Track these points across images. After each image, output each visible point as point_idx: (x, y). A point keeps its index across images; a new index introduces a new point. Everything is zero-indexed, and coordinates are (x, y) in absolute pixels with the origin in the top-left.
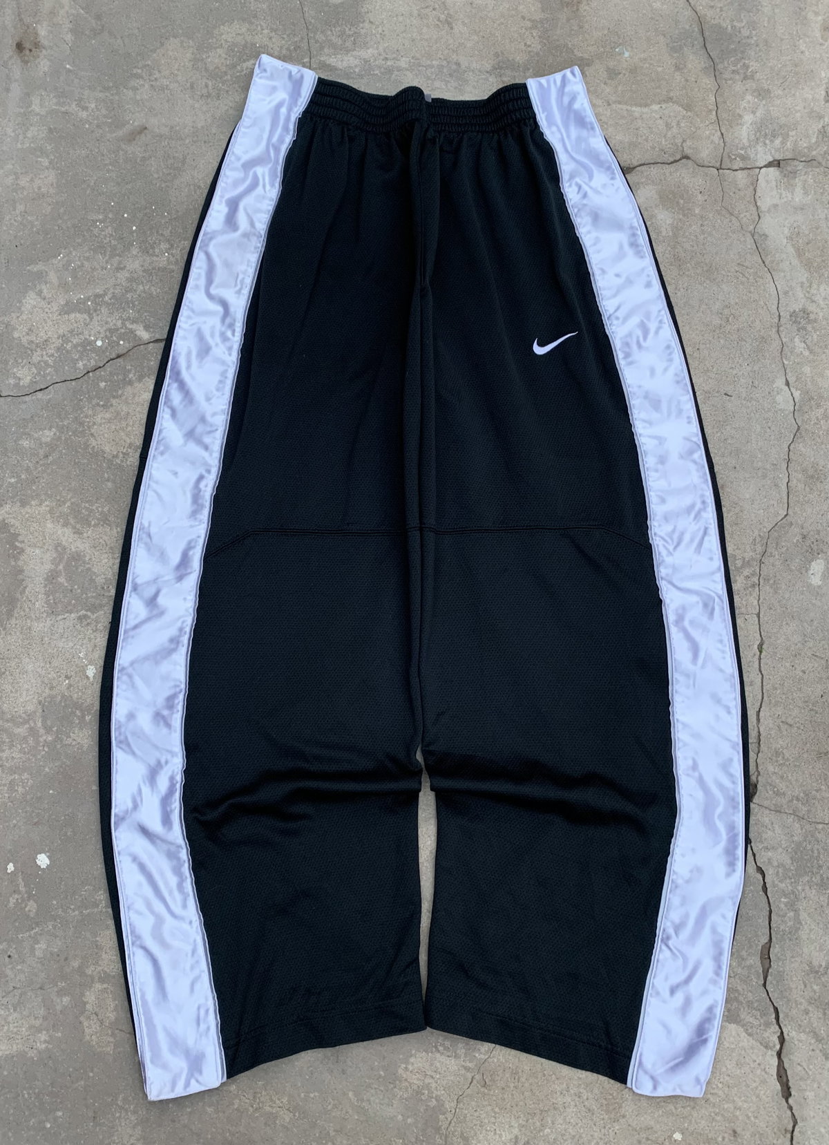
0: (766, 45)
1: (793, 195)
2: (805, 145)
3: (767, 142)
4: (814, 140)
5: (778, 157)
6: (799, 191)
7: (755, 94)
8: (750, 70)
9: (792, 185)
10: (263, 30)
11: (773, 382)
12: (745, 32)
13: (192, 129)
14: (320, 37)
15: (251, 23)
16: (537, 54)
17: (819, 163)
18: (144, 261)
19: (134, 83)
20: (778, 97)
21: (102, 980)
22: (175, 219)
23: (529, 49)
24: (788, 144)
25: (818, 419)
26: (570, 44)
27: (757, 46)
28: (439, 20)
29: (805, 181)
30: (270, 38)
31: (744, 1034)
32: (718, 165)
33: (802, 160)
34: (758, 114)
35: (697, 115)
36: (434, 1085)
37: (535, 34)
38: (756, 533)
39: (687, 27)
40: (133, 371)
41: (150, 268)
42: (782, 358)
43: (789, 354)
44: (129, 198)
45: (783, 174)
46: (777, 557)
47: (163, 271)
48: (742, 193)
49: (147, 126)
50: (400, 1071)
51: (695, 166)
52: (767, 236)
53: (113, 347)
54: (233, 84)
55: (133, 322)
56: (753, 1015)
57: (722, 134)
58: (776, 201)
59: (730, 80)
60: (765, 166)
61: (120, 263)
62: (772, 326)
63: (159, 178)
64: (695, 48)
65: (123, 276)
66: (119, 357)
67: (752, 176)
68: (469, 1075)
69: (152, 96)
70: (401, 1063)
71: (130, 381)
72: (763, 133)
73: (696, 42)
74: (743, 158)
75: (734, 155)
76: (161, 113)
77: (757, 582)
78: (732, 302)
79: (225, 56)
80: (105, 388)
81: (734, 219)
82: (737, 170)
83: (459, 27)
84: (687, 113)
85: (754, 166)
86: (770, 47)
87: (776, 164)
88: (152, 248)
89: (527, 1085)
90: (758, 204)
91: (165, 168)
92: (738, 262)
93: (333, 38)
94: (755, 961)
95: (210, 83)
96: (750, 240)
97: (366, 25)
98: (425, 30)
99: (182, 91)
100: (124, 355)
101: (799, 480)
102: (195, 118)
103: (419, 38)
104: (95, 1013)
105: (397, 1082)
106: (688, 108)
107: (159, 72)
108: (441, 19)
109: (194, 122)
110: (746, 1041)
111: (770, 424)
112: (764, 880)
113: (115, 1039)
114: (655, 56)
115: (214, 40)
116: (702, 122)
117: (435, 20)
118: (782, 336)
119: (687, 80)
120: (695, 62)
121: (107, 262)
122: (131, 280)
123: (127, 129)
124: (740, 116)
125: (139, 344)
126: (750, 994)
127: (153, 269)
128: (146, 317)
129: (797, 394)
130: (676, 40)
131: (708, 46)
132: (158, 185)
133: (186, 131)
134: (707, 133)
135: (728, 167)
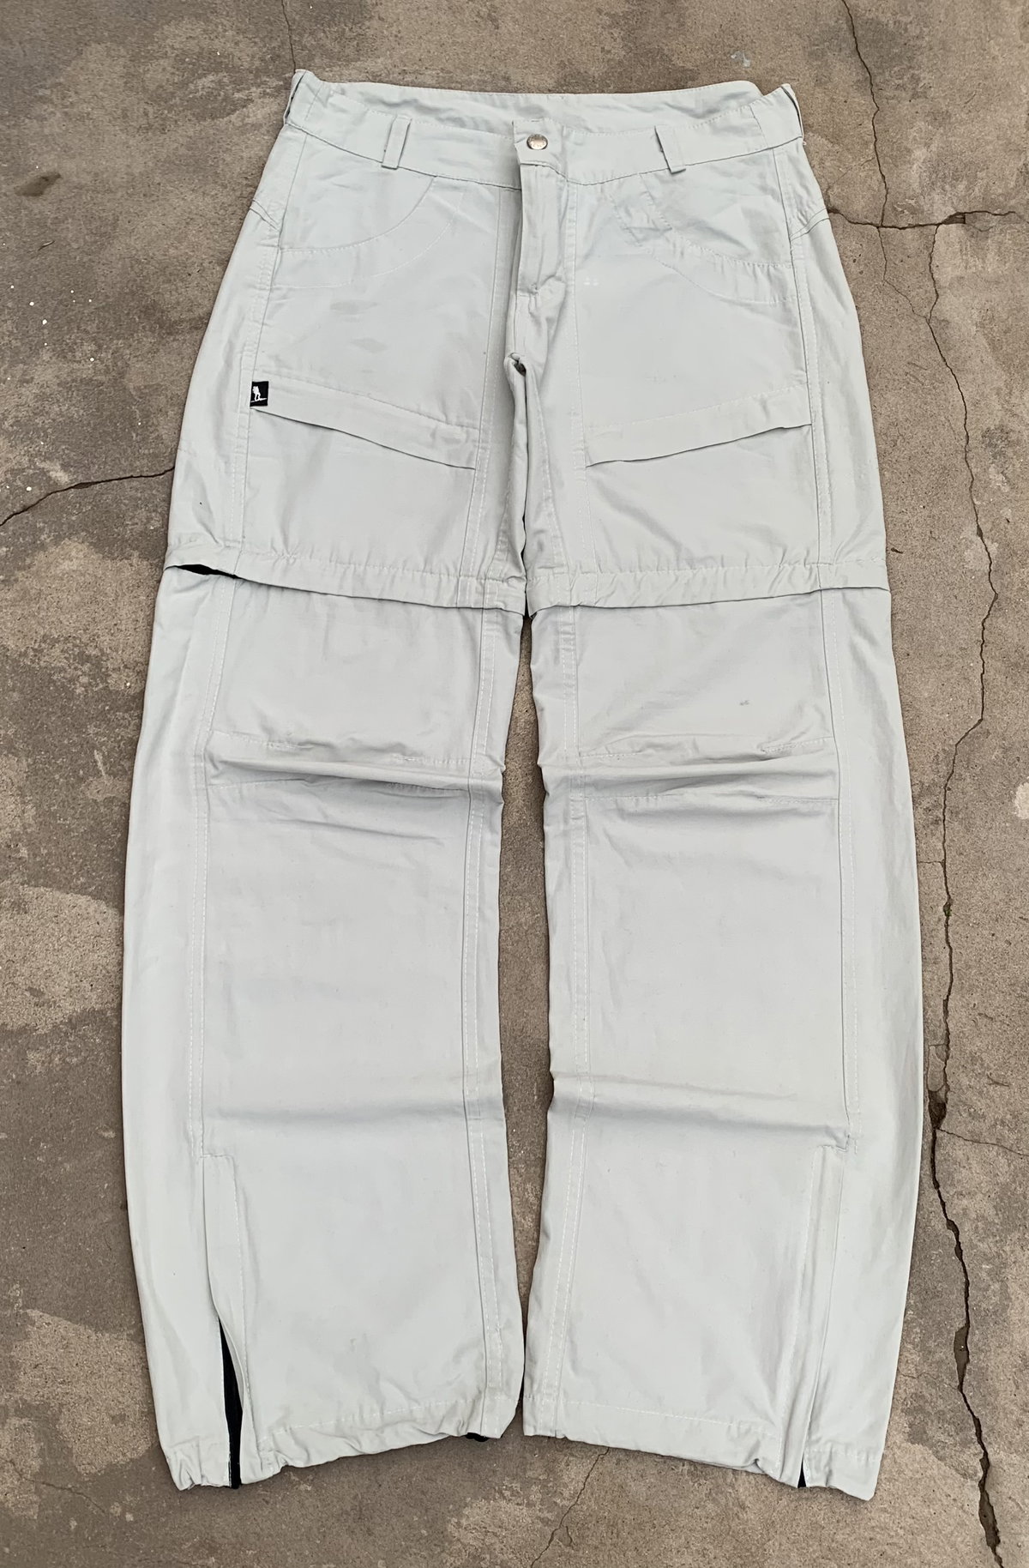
0: (944, 49)
1: (984, 262)
2: (1000, 191)
3: (947, 187)
4: (1012, 184)
5: (962, 209)
6: (991, 256)
7: (929, 119)
8: (920, 86)
9: (982, 249)
10: (225, 31)
11: (960, 530)
12: (914, 30)
13: (125, 176)
14: (308, 40)
15: (208, 21)
16: (620, 62)
17: (1020, 217)
18: (60, 369)
19: (39, 109)
20: (961, 122)
21: (20, 1413)
22: (103, 307)
23: (609, 56)
24: (976, 189)
25: (1023, 583)
26: (666, 48)
27: (931, 49)
28: (478, 15)
29: (1001, 243)
30: (236, 44)
31: (933, 1457)
32: (878, 221)
33: (996, 212)
34: (933, 148)
35: (848, 150)
36: (497, 1546)
37: (616, 35)
38: (940, 747)
39: (832, 23)
40: (47, 530)
41: (69, 380)
42: (971, 497)
43: (982, 491)
44: (35, 276)
45: (970, 233)
46: (969, 780)
47: (87, 384)
48: (912, 261)
49: (60, 173)
50: (450, 1528)
51: (847, 222)
52: (948, 322)
53: (17, 495)
54: (183, 110)
55: (46, 458)
56: (945, 1430)
57: (883, 176)
58: (958, 273)
59: (893, 98)
60: (945, 222)
61: (25, 373)
62: (956, 451)
63: (78, 248)
64: (843, 53)
65: (29, 392)
66: (25, 509)
67: (927, 236)
68: (548, 1531)
69: (67, 130)
70: (452, 1516)
71: (43, 544)
72: (941, 174)
73: (844, 45)
74: (914, 211)
75: (901, 206)
76: (80, 154)
77: (942, 817)
78: (901, 418)
79: (173, 70)
80: (7, 555)
81: (901, 297)
82: (904, 228)
83: (507, 26)
84: (833, 146)
85: (928, 223)
86: (949, 51)
87: (959, 218)
88: (70, 351)
89: (630, 1541)
90: (936, 276)
91: (87, 234)
92: (909, 360)
93: (328, 44)
94: (947, 1354)
95: (150, 110)
96: (924, 327)
97: (375, 23)
98: (459, 30)
99: (110, 122)
100: (33, 506)
101: (998, 671)
102: (129, 160)
103: (451, 41)
104: (11, 1461)
105: (447, 1544)
106: (835, 139)
107: (76, 93)
108: (482, 14)
109: (128, 166)
110: (936, 1468)
111: (956, 592)
112: (957, 1239)
113: (40, 1498)
114: (786, 64)
115: (156, 47)
116: (854, 159)
117: (473, 15)
118: (972, 465)
119: (832, 100)
120: (844, 72)
121: (6, 372)
122: (41, 397)
123: (30, 177)
124: (909, 151)
125: (55, 489)
126: (940, 1401)
127: (73, 381)
128: (63, 450)
129: (993, 548)
130: (816, 43)
131: (860, 48)
132: (78, 259)
133: (118, 179)
134: (863, 174)
135: (893, 224)
